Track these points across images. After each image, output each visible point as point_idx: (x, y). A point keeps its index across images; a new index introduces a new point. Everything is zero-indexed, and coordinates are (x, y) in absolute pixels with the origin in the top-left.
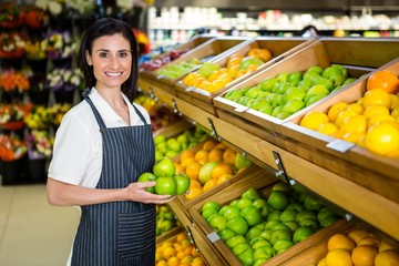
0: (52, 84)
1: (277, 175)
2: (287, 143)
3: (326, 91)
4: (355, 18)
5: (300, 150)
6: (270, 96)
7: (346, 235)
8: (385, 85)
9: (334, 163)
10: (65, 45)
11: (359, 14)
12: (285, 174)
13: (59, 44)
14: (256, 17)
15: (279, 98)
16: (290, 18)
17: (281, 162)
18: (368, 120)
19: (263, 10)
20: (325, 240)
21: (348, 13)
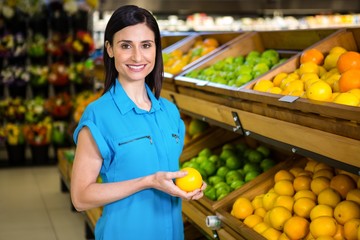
0: (5, 80)
1: (235, 130)
2: (243, 104)
3: (267, 68)
4: (268, 20)
5: (255, 108)
6: (224, 74)
7: (288, 171)
8: (314, 59)
9: (283, 113)
10: (16, 44)
11: (272, 16)
12: (241, 128)
13: (11, 44)
14: (185, 20)
15: (231, 74)
16: (214, 20)
17: (238, 120)
18: (304, 83)
19: (191, 14)
20: (272, 176)
21: (262, 16)
